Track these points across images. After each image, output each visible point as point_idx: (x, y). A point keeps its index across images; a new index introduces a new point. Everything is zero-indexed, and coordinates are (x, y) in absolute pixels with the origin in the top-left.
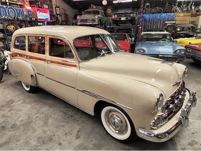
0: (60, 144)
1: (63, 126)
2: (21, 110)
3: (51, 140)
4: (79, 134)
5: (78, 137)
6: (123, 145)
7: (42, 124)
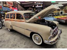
0: (19, 47)
1: (20, 41)
2: (7, 36)
3: (16, 45)
4: (25, 43)
5: (25, 44)
6: (39, 47)
7: (13, 40)
